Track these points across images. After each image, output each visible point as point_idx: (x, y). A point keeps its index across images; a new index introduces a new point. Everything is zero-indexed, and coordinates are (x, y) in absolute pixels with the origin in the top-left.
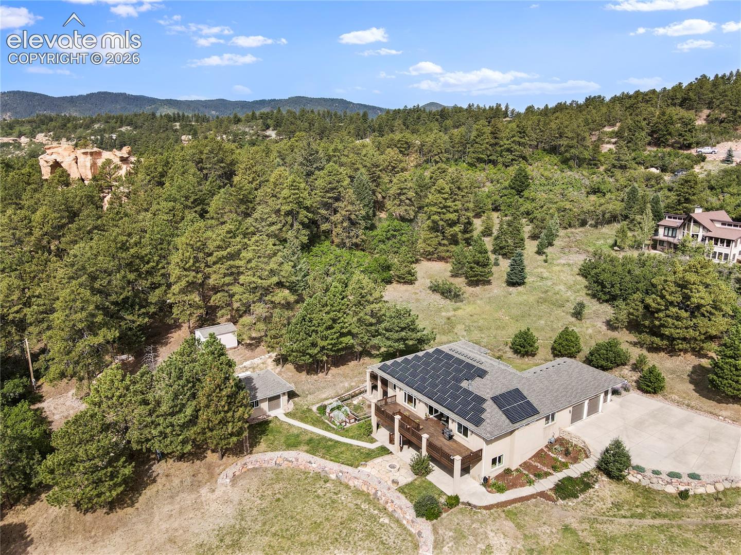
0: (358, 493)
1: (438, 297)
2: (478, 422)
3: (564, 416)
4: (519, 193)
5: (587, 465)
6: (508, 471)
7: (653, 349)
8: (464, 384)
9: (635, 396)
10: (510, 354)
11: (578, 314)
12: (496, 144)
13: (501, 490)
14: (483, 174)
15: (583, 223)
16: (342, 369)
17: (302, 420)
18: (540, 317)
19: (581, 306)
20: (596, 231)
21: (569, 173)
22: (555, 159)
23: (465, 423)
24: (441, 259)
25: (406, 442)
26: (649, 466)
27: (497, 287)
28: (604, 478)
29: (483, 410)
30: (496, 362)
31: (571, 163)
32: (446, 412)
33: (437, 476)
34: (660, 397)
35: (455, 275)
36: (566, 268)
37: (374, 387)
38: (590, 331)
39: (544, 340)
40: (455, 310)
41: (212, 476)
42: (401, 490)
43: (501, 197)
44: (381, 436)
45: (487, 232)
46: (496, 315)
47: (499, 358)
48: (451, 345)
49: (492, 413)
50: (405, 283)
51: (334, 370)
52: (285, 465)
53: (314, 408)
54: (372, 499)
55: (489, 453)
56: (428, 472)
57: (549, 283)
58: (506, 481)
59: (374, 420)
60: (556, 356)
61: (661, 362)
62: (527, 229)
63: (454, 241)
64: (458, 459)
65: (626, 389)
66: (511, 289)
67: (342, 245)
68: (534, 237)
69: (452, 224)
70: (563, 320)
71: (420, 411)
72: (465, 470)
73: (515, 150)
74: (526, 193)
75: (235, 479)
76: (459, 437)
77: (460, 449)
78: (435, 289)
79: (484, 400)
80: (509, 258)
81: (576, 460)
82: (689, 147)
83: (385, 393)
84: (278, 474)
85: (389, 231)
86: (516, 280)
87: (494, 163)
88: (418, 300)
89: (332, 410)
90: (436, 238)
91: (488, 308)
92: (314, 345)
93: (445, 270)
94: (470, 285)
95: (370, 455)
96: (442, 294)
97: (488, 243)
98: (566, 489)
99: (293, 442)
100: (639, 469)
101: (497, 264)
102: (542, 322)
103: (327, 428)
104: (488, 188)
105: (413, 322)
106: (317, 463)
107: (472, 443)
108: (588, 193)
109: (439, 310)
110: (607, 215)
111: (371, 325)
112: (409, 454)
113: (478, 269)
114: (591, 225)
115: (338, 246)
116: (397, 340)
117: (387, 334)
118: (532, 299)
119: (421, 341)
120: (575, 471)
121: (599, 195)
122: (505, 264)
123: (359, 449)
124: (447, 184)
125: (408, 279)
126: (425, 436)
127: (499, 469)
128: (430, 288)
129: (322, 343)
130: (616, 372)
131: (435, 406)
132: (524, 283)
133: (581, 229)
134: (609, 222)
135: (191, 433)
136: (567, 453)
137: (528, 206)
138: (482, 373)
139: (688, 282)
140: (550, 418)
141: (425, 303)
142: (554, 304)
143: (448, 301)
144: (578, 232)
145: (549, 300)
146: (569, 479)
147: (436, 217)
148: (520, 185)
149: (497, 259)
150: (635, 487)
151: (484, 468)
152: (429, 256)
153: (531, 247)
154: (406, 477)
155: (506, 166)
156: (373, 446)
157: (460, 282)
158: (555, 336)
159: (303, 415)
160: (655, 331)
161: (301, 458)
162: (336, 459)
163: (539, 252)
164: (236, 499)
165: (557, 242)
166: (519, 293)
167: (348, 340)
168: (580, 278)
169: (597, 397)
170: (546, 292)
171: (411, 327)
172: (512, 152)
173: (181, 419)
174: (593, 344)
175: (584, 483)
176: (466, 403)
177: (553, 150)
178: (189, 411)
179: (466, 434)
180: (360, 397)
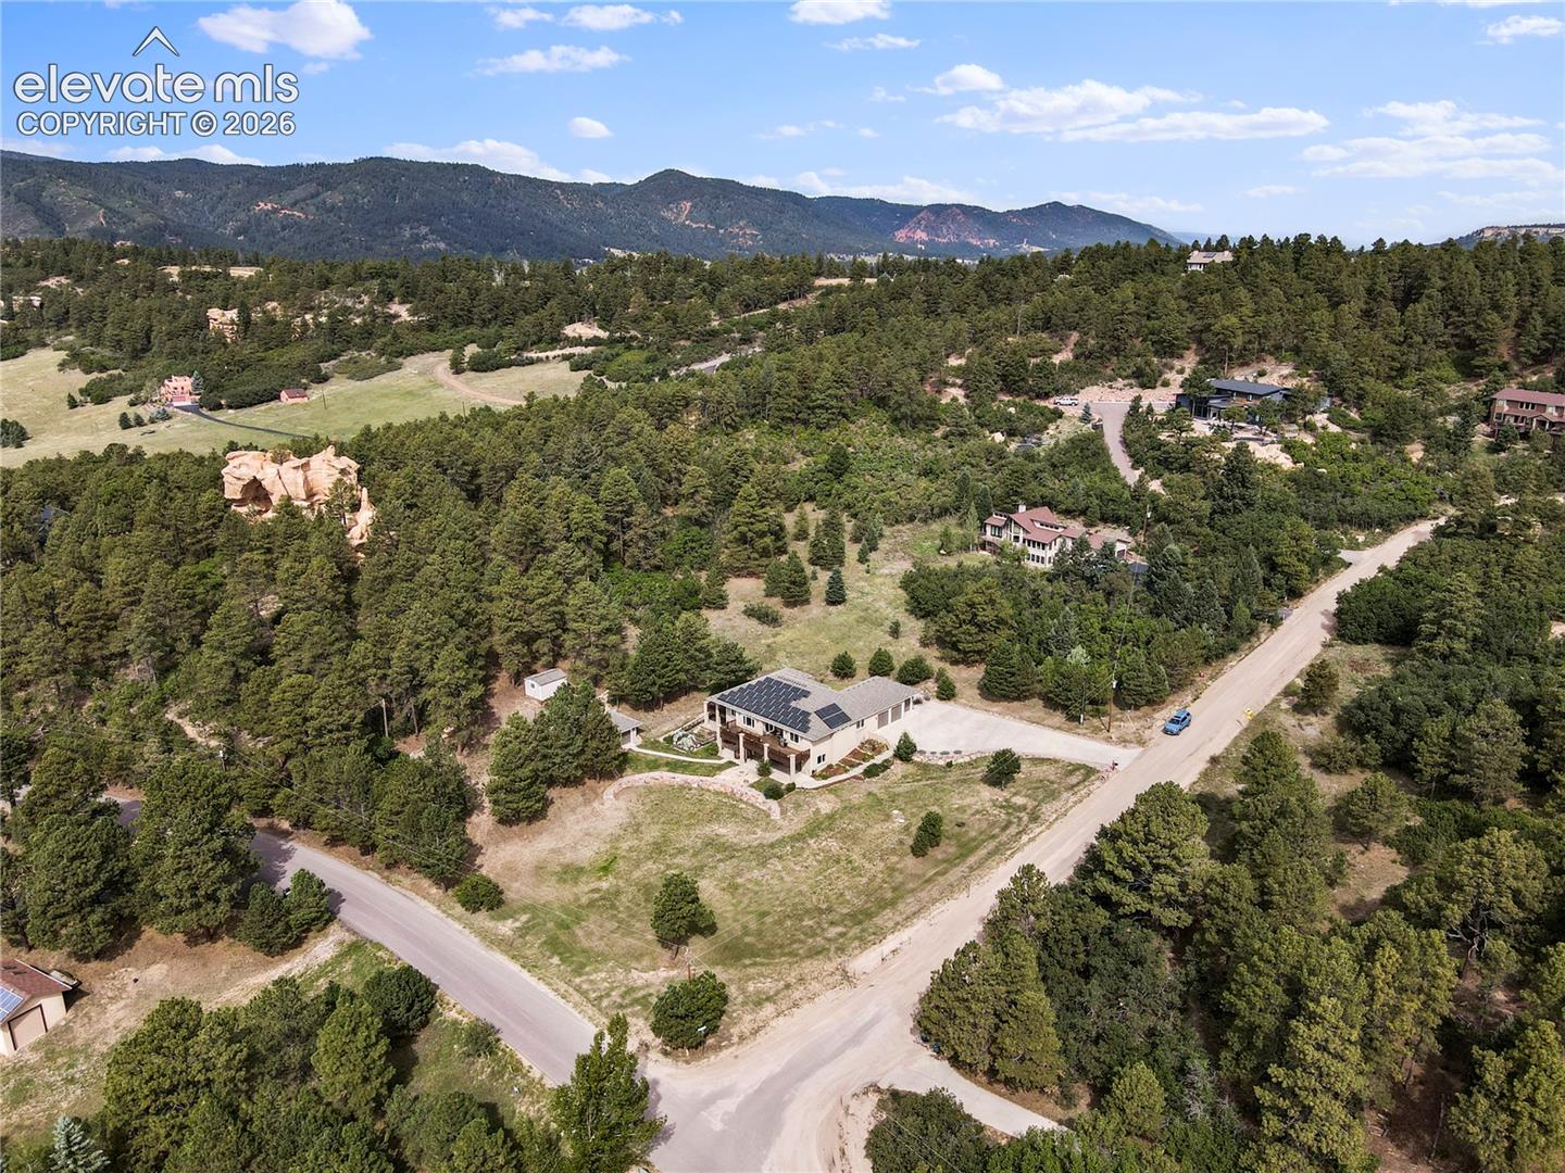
0: (717, 793)
1: (754, 622)
2: (805, 729)
3: (871, 723)
4: (838, 477)
5: (888, 754)
6: (830, 766)
7: (955, 662)
8: (793, 704)
9: (935, 704)
10: (831, 677)
11: (895, 632)
12: (806, 397)
13: (825, 778)
14: (792, 442)
15: (912, 519)
16: (675, 705)
17: (654, 749)
18: (860, 638)
19: (897, 624)
20: (925, 529)
21: (900, 440)
22: (884, 415)
23: (795, 732)
24: (751, 574)
25: (750, 756)
26: (928, 750)
27: (817, 608)
28: (899, 762)
29: (808, 721)
30: (817, 684)
31: (903, 424)
32: (780, 726)
33: (777, 776)
34: (952, 702)
35: (769, 595)
36: (888, 580)
37: (712, 717)
38: (904, 649)
39: (861, 661)
40: (774, 636)
41: (597, 795)
42: (752, 786)
43: (817, 483)
44: (727, 754)
45: (802, 535)
46: (817, 639)
47: (822, 681)
48: (778, 673)
49: (816, 723)
50: (716, 608)
51: (667, 706)
52: (652, 782)
53: (661, 740)
54: (732, 796)
55: (815, 752)
56: (770, 773)
57: (870, 599)
58: (830, 771)
59: (719, 742)
60: (872, 675)
61: (956, 673)
62: (849, 526)
63: (765, 553)
64: (793, 758)
65: (927, 699)
66: (831, 608)
67: (637, 566)
68: (856, 540)
69: (762, 535)
70: (880, 639)
71: (758, 729)
72: (799, 768)
73: (832, 407)
74: (846, 478)
75: (616, 796)
76: (792, 744)
77: (793, 751)
78: (751, 613)
79: (809, 714)
80: (829, 569)
81: (880, 753)
82: (1047, 396)
83: (723, 720)
84: (650, 790)
85: (686, 543)
86: (836, 596)
87: (806, 423)
88: (733, 628)
89: (679, 739)
90: (744, 552)
91: (808, 631)
92: (654, 684)
93: (758, 589)
94: (787, 606)
95: (721, 768)
96: (759, 619)
97: (802, 550)
98: (871, 772)
99: (654, 765)
100: (923, 752)
101: (815, 577)
102: (861, 643)
103: (678, 753)
104: (800, 465)
105: (741, 655)
106: (680, 778)
107: (802, 746)
108: (920, 475)
109: (758, 637)
110: (936, 511)
111: (701, 660)
112: (753, 764)
113: (795, 590)
114: (921, 520)
115: (630, 567)
116: (727, 674)
117: (719, 668)
118: (852, 618)
119: (750, 672)
120: (878, 760)
121: (932, 477)
122: (824, 577)
123: (711, 765)
124: (753, 487)
125: (719, 603)
126: (766, 745)
127: (823, 765)
128: (745, 612)
129: (659, 682)
130: (922, 685)
131: (770, 722)
132: (844, 601)
133: (910, 526)
134: (940, 516)
135: (581, 760)
136: (874, 749)
137: (848, 497)
138: (806, 694)
139: (974, 604)
140: (860, 724)
141: (742, 630)
142: (873, 623)
143: (766, 627)
144: (906, 531)
145: (868, 619)
146: (874, 765)
147: (743, 529)
148: (839, 466)
149: (814, 573)
150: (918, 764)
151: (812, 764)
152: (740, 572)
153: (852, 551)
154: (754, 778)
155: (821, 429)
156: (722, 762)
157: (775, 603)
158: (871, 655)
159: (654, 745)
160: (954, 646)
161: (664, 776)
162: (694, 773)
163: (862, 559)
164: (624, 807)
165: (883, 545)
166: (839, 614)
167: (682, 676)
168: (900, 591)
169: (899, 706)
170: (867, 610)
171: (739, 660)
172: (827, 409)
173: (574, 750)
174: (903, 663)
175: (885, 766)
176: (795, 718)
177: (882, 402)
178: (579, 743)
179: (797, 741)
180: (699, 727)
